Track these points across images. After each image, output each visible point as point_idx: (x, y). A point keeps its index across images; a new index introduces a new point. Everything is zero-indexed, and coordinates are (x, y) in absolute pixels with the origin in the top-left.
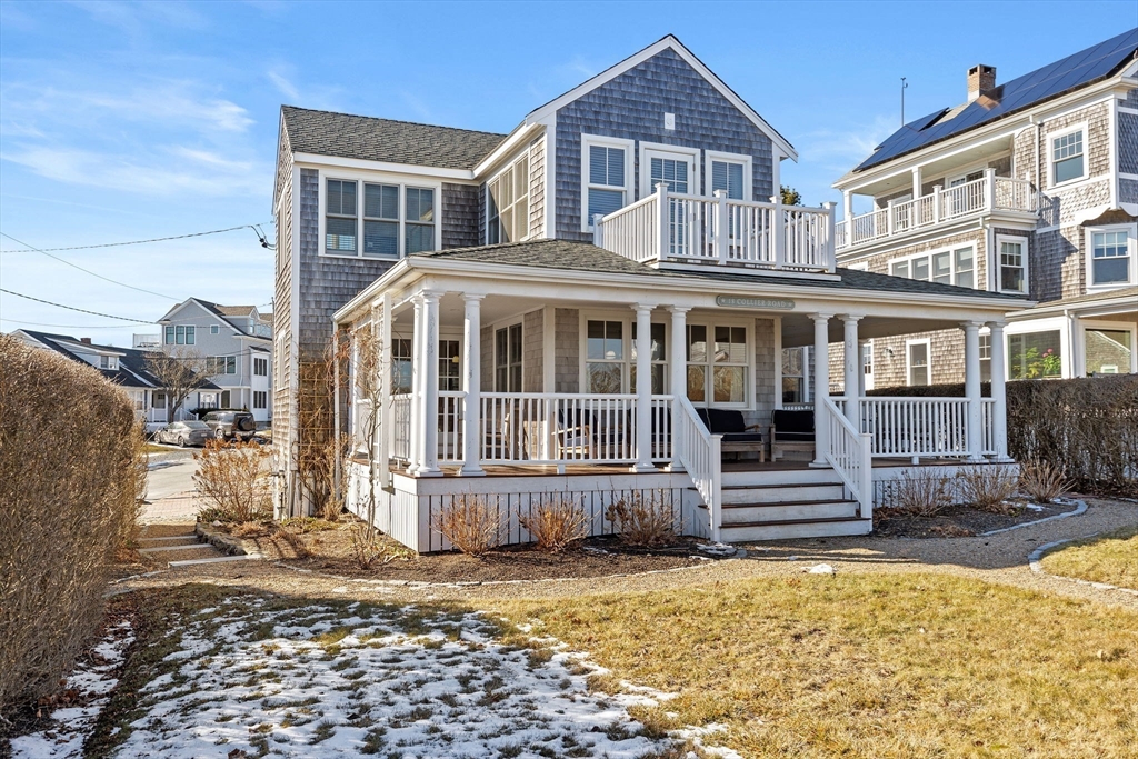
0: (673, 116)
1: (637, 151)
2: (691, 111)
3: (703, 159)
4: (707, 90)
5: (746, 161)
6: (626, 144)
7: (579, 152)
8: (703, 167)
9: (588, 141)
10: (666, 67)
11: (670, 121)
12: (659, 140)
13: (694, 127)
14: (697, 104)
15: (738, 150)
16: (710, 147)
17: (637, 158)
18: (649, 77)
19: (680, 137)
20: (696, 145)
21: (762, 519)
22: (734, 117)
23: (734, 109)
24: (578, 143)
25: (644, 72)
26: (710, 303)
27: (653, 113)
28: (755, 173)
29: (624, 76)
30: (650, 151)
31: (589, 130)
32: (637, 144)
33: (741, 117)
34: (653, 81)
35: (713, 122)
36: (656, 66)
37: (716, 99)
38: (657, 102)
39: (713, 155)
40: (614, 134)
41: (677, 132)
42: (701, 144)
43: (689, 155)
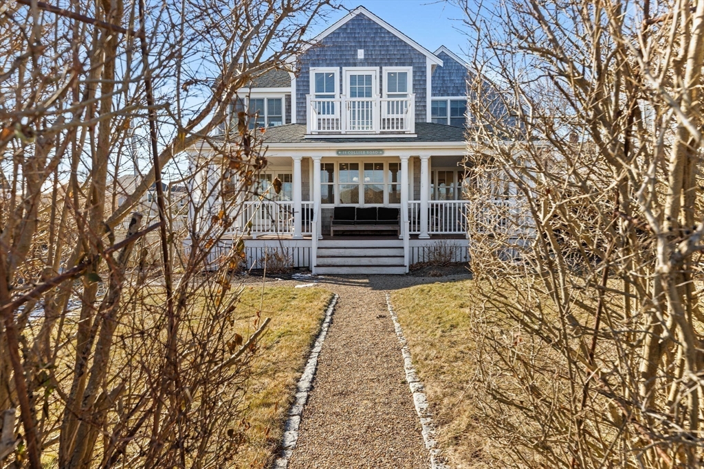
0: (362, 51)
1: (341, 73)
2: (374, 46)
3: (381, 72)
4: (384, 33)
5: (409, 70)
6: (335, 70)
7: (308, 77)
8: (381, 77)
9: (313, 71)
10: (359, 24)
11: (361, 54)
12: (355, 65)
13: (376, 55)
14: (378, 42)
15: (403, 64)
16: (386, 65)
17: (341, 76)
18: (349, 31)
19: (368, 62)
20: (376, 65)
22: (400, 46)
23: (402, 41)
24: (308, 72)
25: (346, 29)
27: (351, 50)
28: (414, 76)
29: (333, 33)
30: (349, 71)
31: (314, 65)
32: (341, 69)
33: (406, 45)
34: (351, 33)
35: (387, 50)
36: (353, 24)
37: (389, 37)
38: (353, 44)
39: (387, 69)
40: (328, 65)
41: (365, 59)
42: (380, 64)
43: (372, 71)
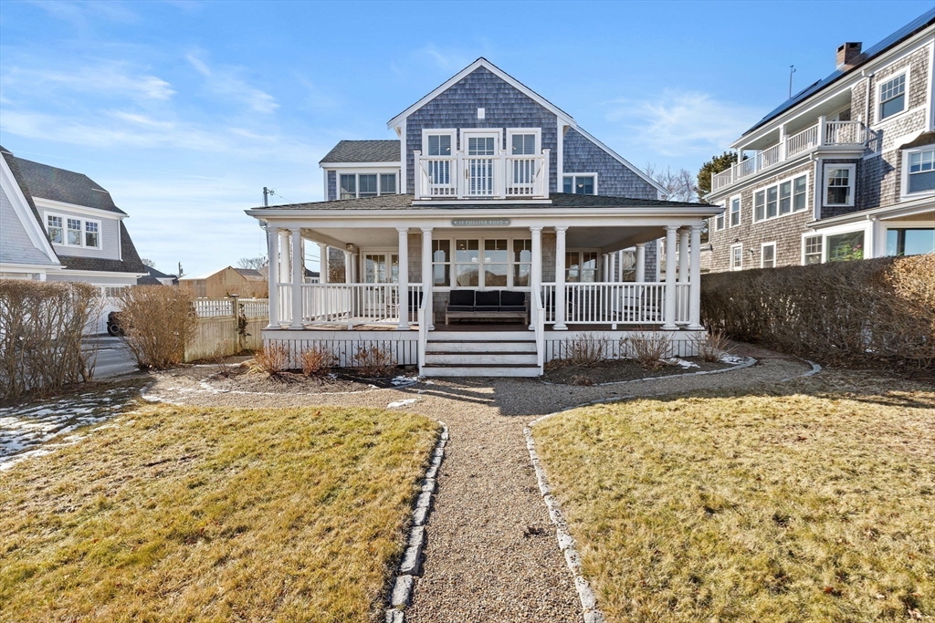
0: (483, 110)
1: (458, 135)
2: (496, 104)
3: (505, 134)
4: (508, 89)
5: (537, 132)
6: (452, 132)
7: (421, 140)
8: (504, 140)
9: (426, 133)
10: (479, 79)
11: (481, 114)
12: (474, 126)
13: (499, 114)
14: (501, 99)
15: (531, 125)
16: (510, 126)
17: (458, 139)
18: (467, 87)
19: (488, 122)
20: (499, 126)
21: (463, 363)
22: (527, 104)
23: (528, 98)
24: (420, 135)
25: (464, 84)
26: (448, 224)
27: (470, 109)
28: (543, 139)
29: (449, 89)
30: (468, 134)
31: (427, 126)
32: (458, 130)
33: (534, 103)
34: (470, 89)
35: (512, 109)
36: (472, 79)
37: (515, 94)
38: (473, 102)
39: (511, 131)
40: (443, 127)
41: (486, 119)
42: (503, 125)
43: (495, 133)
